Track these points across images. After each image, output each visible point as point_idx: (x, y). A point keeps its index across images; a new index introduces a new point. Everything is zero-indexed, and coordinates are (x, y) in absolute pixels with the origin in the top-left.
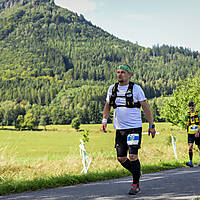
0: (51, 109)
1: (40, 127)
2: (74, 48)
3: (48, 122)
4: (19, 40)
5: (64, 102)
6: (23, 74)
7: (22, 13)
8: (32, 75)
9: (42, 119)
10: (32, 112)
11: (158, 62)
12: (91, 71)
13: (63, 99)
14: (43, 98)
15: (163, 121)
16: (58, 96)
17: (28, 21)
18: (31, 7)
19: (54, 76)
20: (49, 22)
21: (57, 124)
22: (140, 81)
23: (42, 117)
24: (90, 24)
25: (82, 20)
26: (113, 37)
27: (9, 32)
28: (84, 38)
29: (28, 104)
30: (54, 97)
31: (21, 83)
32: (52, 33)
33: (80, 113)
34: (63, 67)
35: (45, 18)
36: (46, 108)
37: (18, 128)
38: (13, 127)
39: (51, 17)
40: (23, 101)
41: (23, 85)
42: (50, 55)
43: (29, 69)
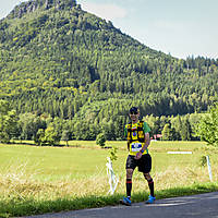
0: (74, 123)
1: (62, 143)
2: (100, 57)
3: (70, 137)
4: (42, 48)
5: (89, 116)
6: (45, 84)
7: (45, 18)
8: (55, 86)
9: (64, 134)
10: (54, 126)
11: (192, 75)
12: (119, 83)
13: (87, 113)
14: (66, 111)
15: (197, 139)
16: (82, 109)
17: (51, 27)
18: (55, 11)
19: (78, 87)
20: (75, 29)
21: (80, 139)
22: (172, 95)
23: (65, 132)
24: (120, 32)
25: (110, 27)
26: (144, 47)
27: (30, 38)
28: (112, 46)
29: (50, 118)
30: (78, 110)
31: (43, 93)
32: (78, 41)
33: (106, 128)
34: (88, 78)
35: (71, 24)
36: (69, 122)
37: (38, 142)
38: (33, 142)
39: (76, 23)
40: (44, 114)
41: (45, 97)
42: (75, 65)
43: (51, 79)
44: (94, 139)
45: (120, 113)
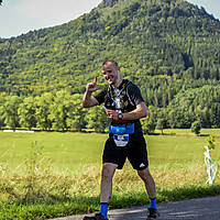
0: (169, 111)
1: (157, 131)
2: (194, 44)
3: (165, 125)
4: (134, 36)
5: (183, 104)
6: (138, 72)
7: (137, 6)
8: (148, 74)
9: (158, 123)
12: (213, 69)
13: (181, 101)
14: (160, 99)
16: (177, 97)
17: (143, 14)
19: (171, 75)
20: (167, 16)
21: (175, 127)
23: (159, 120)
24: (213, 18)
25: (203, 13)
27: (123, 26)
28: (205, 33)
30: (172, 98)
31: (136, 82)
32: (171, 28)
33: (201, 115)
34: (182, 65)
35: (163, 11)
36: (164, 110)
39: (168, 9)
42: (168, 52)
43: (144, 67)
44: (189, 127)
45: (214, 101)
